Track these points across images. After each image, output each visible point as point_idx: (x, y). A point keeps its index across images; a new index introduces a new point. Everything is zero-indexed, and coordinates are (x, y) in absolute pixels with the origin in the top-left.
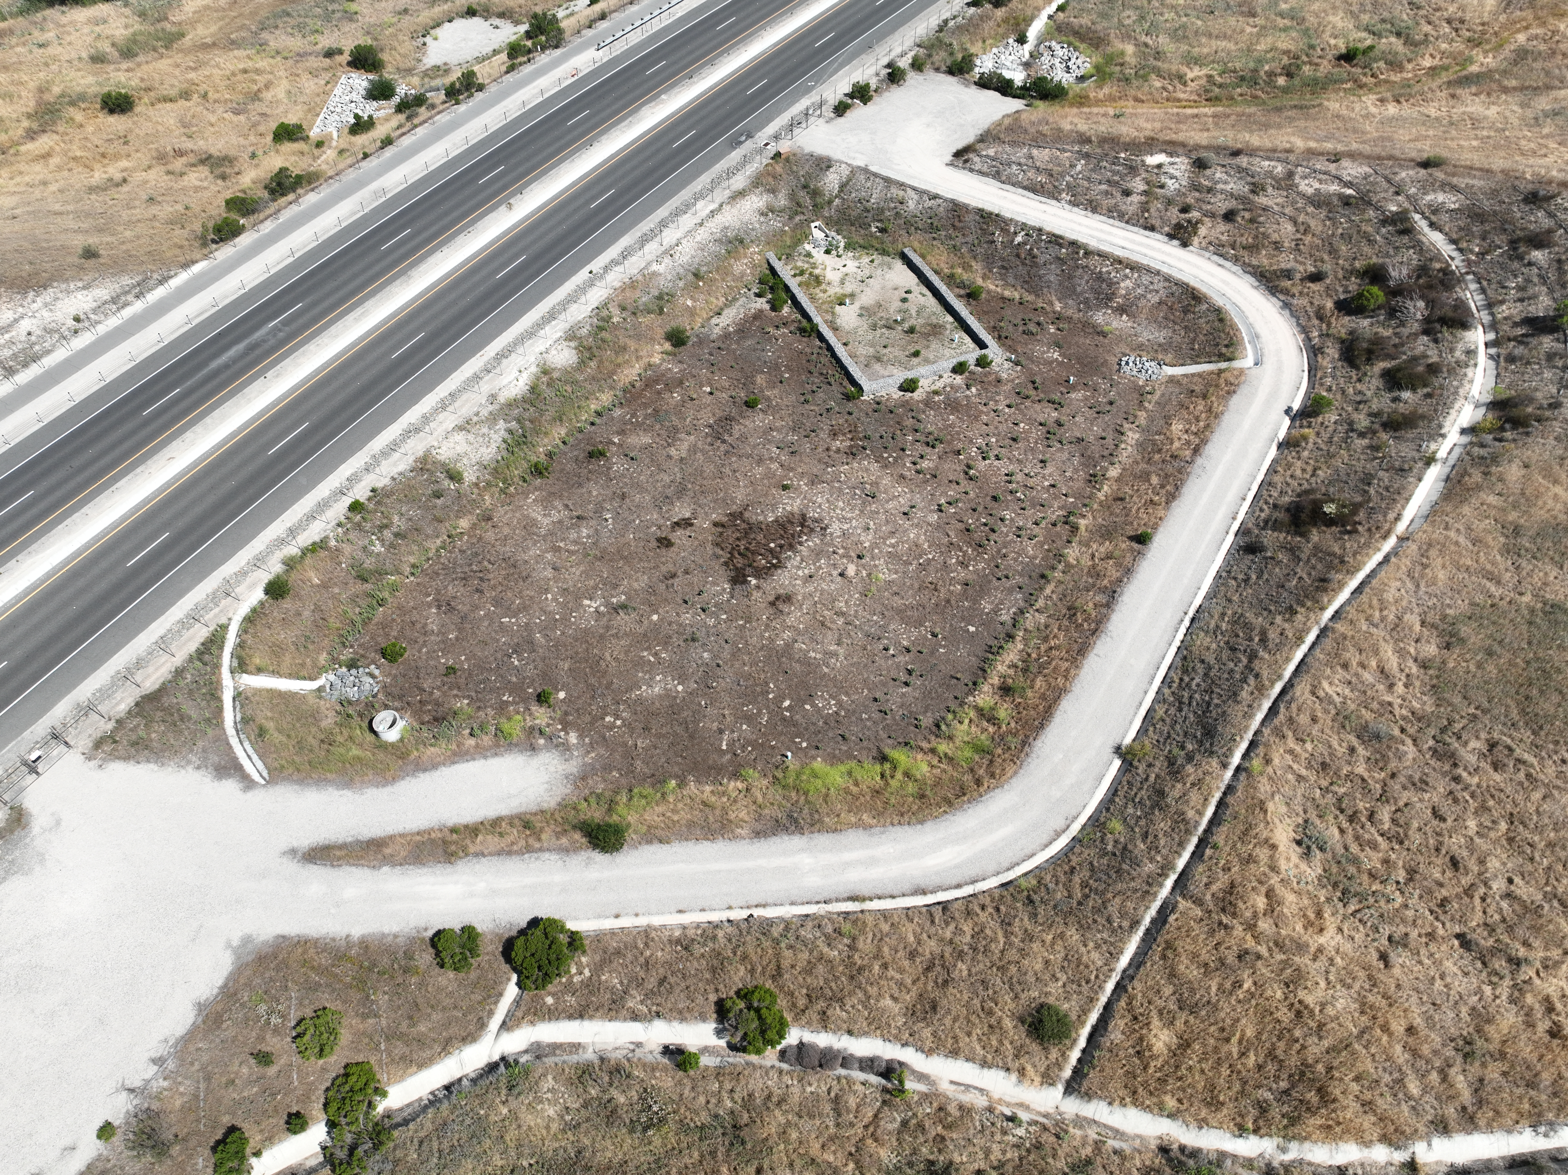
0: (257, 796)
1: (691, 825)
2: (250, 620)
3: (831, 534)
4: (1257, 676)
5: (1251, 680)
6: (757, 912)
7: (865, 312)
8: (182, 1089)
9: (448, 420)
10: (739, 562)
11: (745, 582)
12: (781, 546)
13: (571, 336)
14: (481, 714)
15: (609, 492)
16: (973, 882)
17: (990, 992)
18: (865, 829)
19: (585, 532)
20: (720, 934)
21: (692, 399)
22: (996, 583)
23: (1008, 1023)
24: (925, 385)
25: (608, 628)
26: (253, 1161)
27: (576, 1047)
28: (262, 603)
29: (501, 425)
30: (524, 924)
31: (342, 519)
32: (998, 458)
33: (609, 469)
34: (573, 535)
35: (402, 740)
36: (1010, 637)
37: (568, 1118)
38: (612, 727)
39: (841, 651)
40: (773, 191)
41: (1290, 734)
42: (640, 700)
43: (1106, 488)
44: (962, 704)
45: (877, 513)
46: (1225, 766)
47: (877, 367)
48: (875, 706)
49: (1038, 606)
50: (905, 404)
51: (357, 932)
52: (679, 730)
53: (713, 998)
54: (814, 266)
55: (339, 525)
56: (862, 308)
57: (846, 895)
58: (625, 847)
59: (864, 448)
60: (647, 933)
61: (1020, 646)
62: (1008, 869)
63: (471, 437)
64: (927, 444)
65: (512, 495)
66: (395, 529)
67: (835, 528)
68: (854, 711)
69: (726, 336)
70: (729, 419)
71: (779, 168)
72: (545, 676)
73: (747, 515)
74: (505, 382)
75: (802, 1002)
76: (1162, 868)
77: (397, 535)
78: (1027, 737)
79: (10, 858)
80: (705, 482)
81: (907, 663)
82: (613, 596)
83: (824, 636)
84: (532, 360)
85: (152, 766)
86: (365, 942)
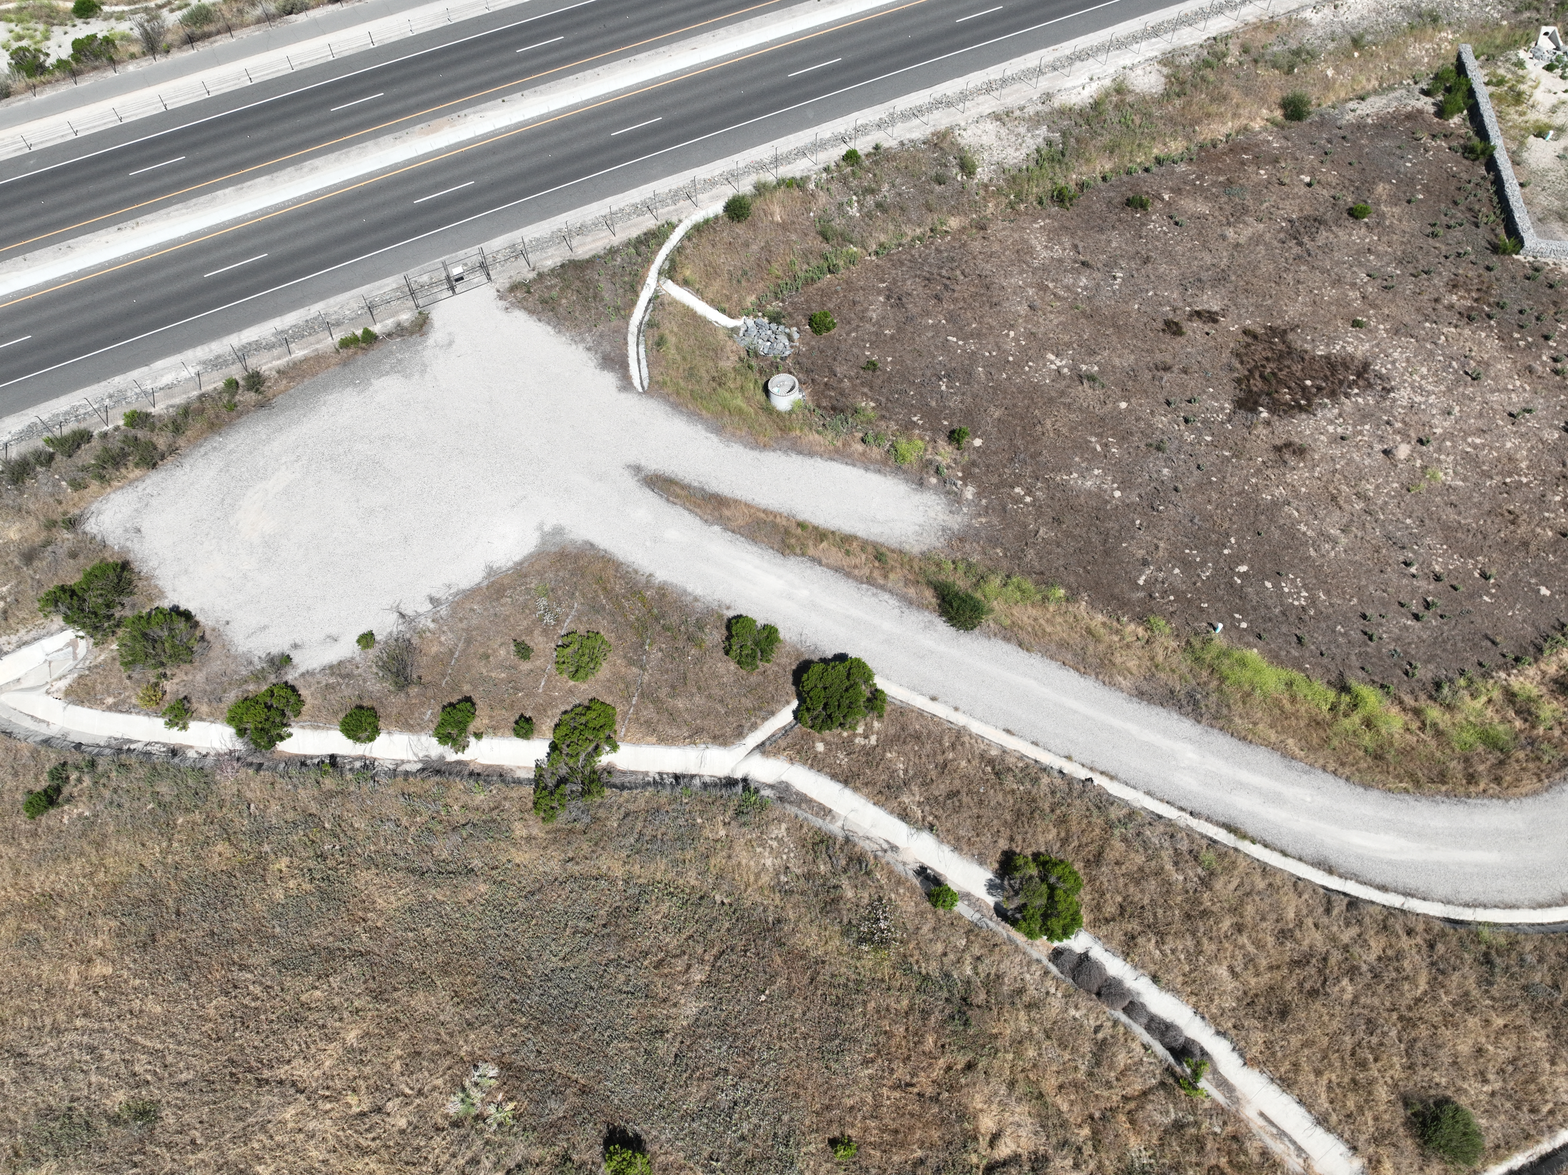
0: (628, 400)
1: (1063, 645)
2: (698, 229)
3: (1394, 400)
6: (1099, 780)
8: (443, 639)
9: (988, 104)
10: (1257, 384)
11: (1254, 410)
12: (1319, 389)
13: (1168, 60)
14: (883, 424)
15: (1131, 250)
16: (1407, 894)
17: (1374, 1040)
18: (1284, 756)
19: (1083, 281)
20: (1045, 780)
21: (1282, 184)
23: (1382, 1093)
25: (1062, 393)
26: (472, 740)
27: (825, 812)
28: (716, 218)
29: (1043, 131)
30: (829, 655)
31: (832, 165)
33: (1143, 224)
34: (1069, 280)
35: (790, 413)
37: (783, 879)
38: (1018, 500)
39: (1343, 540)
42: (1063, 487)
44: (1486, 675)
45: (1471, 399)
47: (1558, 225)
48: (1360, 623)
51: (661, 576)
52: (1095, 539)
53: (1003, 845)
54: (1521, 80)
55: (827, 170)
57: (1222, 819)
58: (977, 631)
59: (1490, 317)
60: (959, 734)
62: (1467, 905)
63: (1004, 132)
65: (1018, 213)
66: (879, 198)
67: (1403, 396)
68: (1328, 617)
69: (1360, 126)
70: (1319, 221)
72: (968, 414)
73: (1291, 336)
74: (1069, 85)
75: (1110, 909)
77: (879, 205)
79: (400, 356)
80: (1254, 281)
81: (1428, 592)
82: (1084, 362)
83: (1329, 513)
84: (1112, 71)
85: (549, 328)
86: (665, 589)
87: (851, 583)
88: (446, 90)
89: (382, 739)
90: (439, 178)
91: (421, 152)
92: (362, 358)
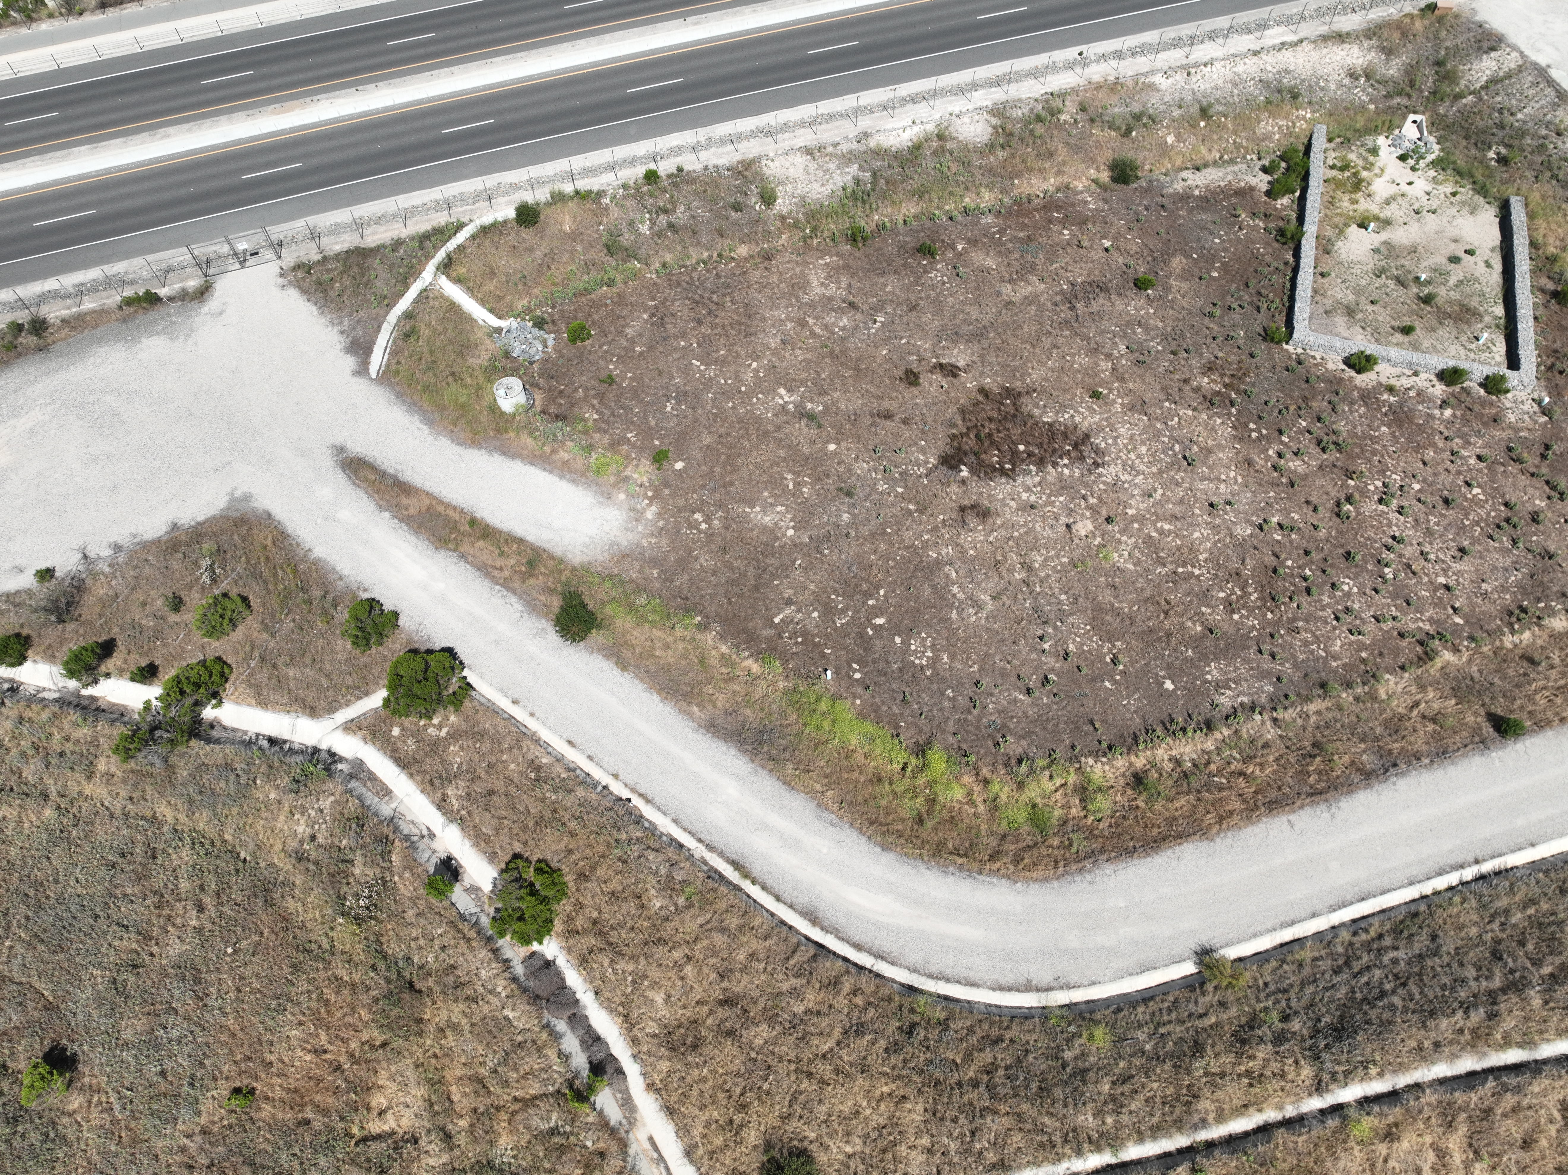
0: (360, 385)
1: (667, 669)
2: (485, 230)
3: (1100, 475)
4: (1492, 1016)
5: (1477, 1016)
6: (637, 801)
7: (1388, 250)
8: (113, 583)
9: (805, 138)
10: (970, 443)
11: (955, 468)
12: (1030, 455)
13: (998, 111)
14: (597, 436)
15: (903, 296)
16: (879, 956)
17: (766, 1086)
18: (819, 805)
19: (845, 321)
20: (580, 792)
21: (1080, 246)
22: (1252, 653)
23: (752, 1136)
24: (1383, 372)
26: (102, 678)
27: (386, 792)
28: (505, 222)
29: (853, 169)
30: (437, 647)
31: (631, 183)
32: (1400, 511)
33: (926, 272)
35: (514, 415)
36: (1209, 726)
37: (306, 846)
38: (695, 525)
39: (990, 606)
40: (1389, 52)
41: (1463, 1129)
42: (744, 518)
43: (1527, 635)
44: (1074, 759)
45: (1178, 484)
46: (1319, 1088)
47: (1340, 321)
48: (969, 691)
49: (1280, 714)
50: (1335, 383)
51: (319, 551)
52: (751, 573)
53: (518, 848)
54: (1369, 166)
55: (625, 186)
56: (1385, 243)
57: (734, 856)
58: (582, 644)
59: (1232, 404)
60: (522, 736)
61: (1210, 745)
62: (931, 976)
63: (812, 166)
64: (1319, 442)
65: (809, 248)
66: (672, 219)
67: (1110, 473)
68: (943, 680)
69: (1184, 197)
70: (1103, 288)
71: (1418, 25)
72: (681, 437)
73: (1024, 400)
74: (890, 126)
75: (580, 922)
76: (1101, 1135)
77: (671, 226)
78: (1102, 850)
79: (174, 319)
80: (1011, 340)
81: (1052, 670)
82: (812, 401)
83: (987, 577)
84: (937, 116)
85: (314, 309)
86: (317, 565)
87: (487, 583)
88: (310, 74)
89: (28, 665)
90: (272, 157)
91: (265, 130)
92: (141, 317)
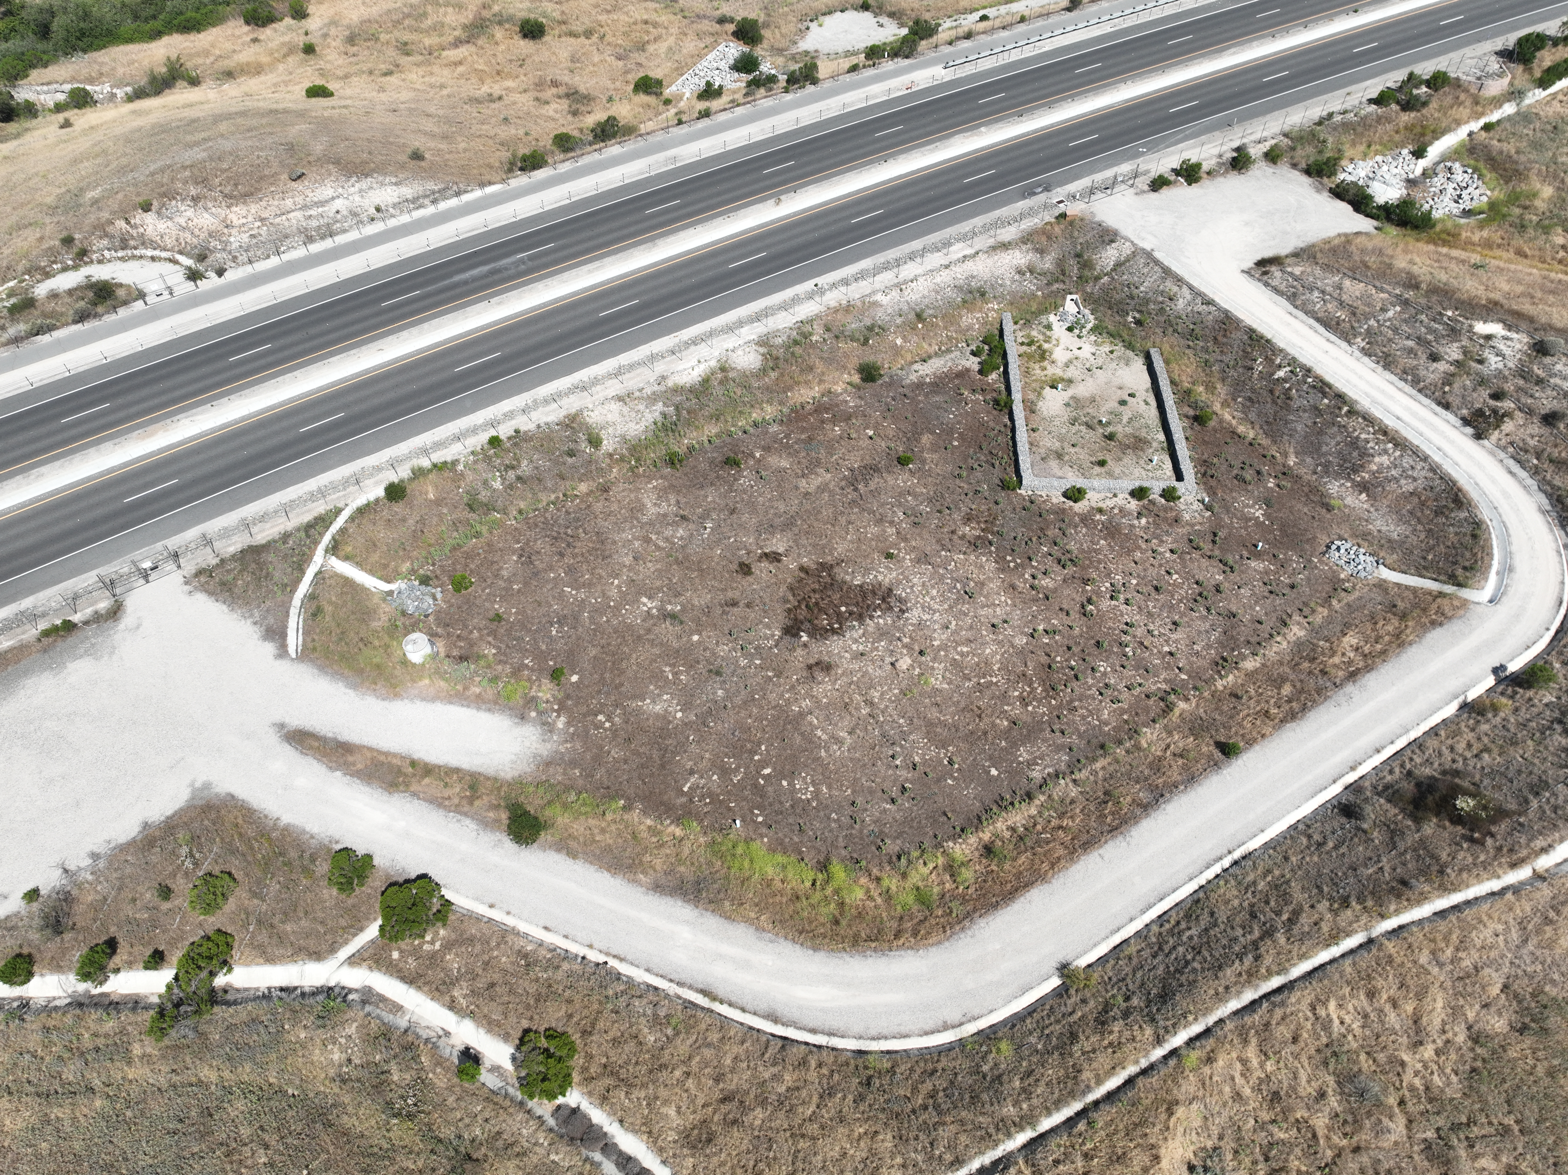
0: (283, 665)
1: (608, 849)
2: (361, 511)
3: (907, 619)
4: (1257, 958)
5: (1248, 960)
6: (613, 963)
7: (1075, 403)
8: (98, 888)
9: (614, 388)
10: (803, 613)
11: (796, 635)
12: (851, 613)
13: (763, 342)
14: (500, 667)
15: (722, 503)
16: (831, 1034)
17: (771, 1154)
18: (757, 929)
19: (681, 532)
20: (565, 966)
21: (850, 438)
22: (1047, 733)
24: (1093, 499)
25: (649, 631)
26: (112, 976)
27: (397, 1008)
28: (377, 501)
29: (659, 407)
30: (413, 875)
31: (479, 448)
32: (1127, 602)
33: (736, 480)
34: (668, 532)
35: (423, 665)
36: (1029, 796)
37: (345, 1069)
38: (600, 726)
39: (849, 740)
40: (1041, 252)
41: (1254, 1041)
42: (639, 711)
43: (1231, 677)
44: (938, 845)
45: (966, 615)
46: (1159, 1041)
47: (1054, 464)
48: (848, 811)
49: (1077, 776)
50: (1061, 513)
51: (287, 818)
52: (656, 754)
53: (525, 1024)
54: (1048, 340)
55: (473, 453)
56: (1072, 398)
57: (701, 986)
58: (535, 845)
59: (991, 543)
60: (505, 933)
61: (1033, 811)
62: (873, 1039)
63: (626, 409)
64: (1059, 561)
65: (637, 476)
66: (519, 472)
67: (914, 615)
68: (827, 807)
69: (919, 385)
70: (875, 469)
71: (1057, 230)
72: (571, 653)
73: (836, 570)
74: (681, 368)
75: (594, 1070)
76: (1022, 1118)
77: (519, 478)
78: (975, 910)
79: (93, 641)
80: (815, 524)
81: (907, 780)
82: (670, 603)
83: (842, 718)
84: (717, 354)
85: (224, 607)
86: (287, 830)
87: (441, 812)
88: (164, 398)
89: (36, 981)
90: (148, 478)
91: (135, 456)
92: (60, 644)
